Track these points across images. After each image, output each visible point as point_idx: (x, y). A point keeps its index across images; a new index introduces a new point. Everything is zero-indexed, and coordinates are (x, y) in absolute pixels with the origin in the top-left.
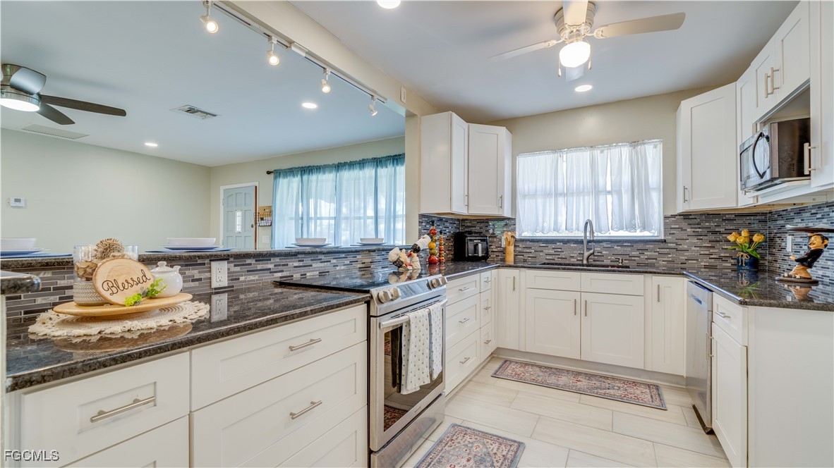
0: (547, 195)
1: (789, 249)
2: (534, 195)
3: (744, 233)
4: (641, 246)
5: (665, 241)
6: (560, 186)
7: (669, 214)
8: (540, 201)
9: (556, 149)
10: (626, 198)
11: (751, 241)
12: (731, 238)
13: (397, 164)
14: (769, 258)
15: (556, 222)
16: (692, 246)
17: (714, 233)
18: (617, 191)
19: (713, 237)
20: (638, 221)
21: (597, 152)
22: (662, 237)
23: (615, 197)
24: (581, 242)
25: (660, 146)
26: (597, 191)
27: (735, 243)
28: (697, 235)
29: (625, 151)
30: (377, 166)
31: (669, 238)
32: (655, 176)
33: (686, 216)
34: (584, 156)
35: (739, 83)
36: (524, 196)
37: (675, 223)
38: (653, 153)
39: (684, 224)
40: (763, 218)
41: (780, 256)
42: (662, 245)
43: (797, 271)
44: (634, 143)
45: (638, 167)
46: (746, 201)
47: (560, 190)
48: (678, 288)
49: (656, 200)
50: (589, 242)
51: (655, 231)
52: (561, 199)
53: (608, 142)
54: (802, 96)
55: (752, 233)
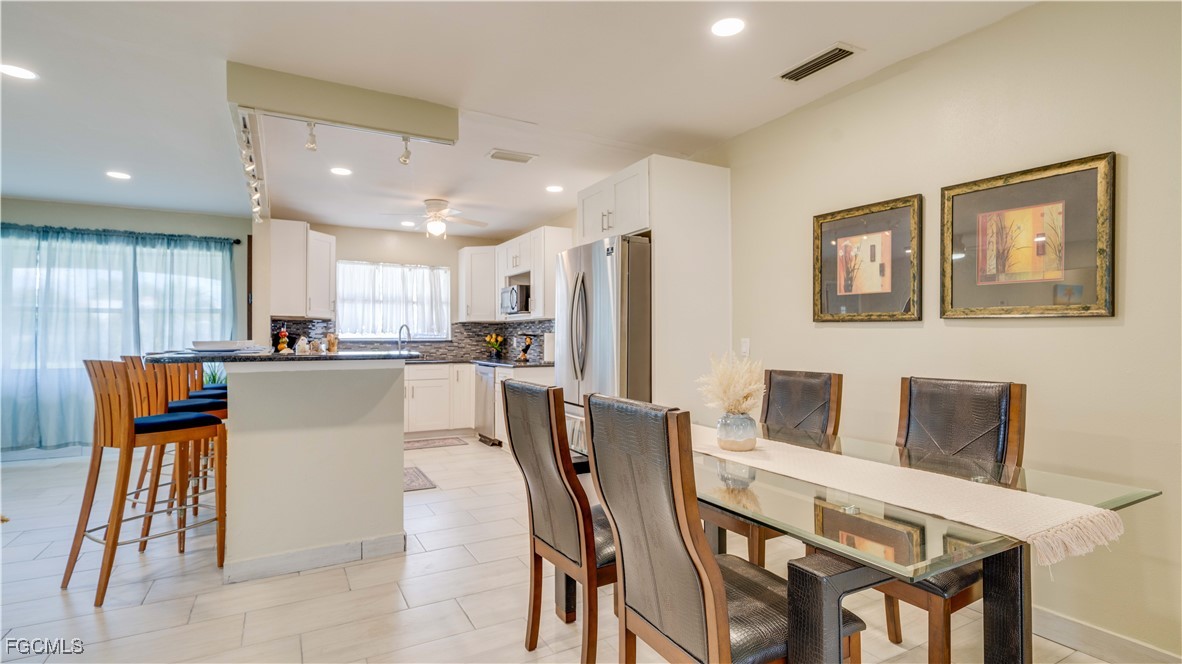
0: (365, 301)
1: (515, 345)
2: (352, 300)
3: (494, 336)
4: (436, 345)
5: (451, 342)
6: (377, 294)
7: (455, 322)
8: (359, 306)
9: (374, 262)
10: (427, 308)
11: (497, 341)
12: (488, 339)
13: (175, 246)
14: (504, 351)
15: (374, 326)
16: (468, 345)
17: (478, 335)
18: (420, 302)
19: (478, 338)
20: (435, 326)
21: (406, 270)
22: (450, 339)
23: (420, 307)
24: (396, 343)
25: (449, 272)
26: (407, 301)
27: (489, 343)
28: (469, 337)
29: (427, 271)
30: (137, 243)
31: (454, 339)
32: (445, 293)
33: (464, 324)
34: (397, 271)
35: (499, 248)
36: (343, 300)
37: (457, 328)
38: (444, 276)
39: (462, 330)
40: (501, 328)
41: (510, 349)
42: (450, 344)
43: (521, 356)
44: (433, 267)
45: (434, 284)
46: (501, 318)
47: (377, 298)
48: (469, 371)
49: (446, 311)
50: (403, 342)
51: (446, 334)
52: (377, 305)
53: (415, 263)
54: (527, 275)
55: (497, 335)
